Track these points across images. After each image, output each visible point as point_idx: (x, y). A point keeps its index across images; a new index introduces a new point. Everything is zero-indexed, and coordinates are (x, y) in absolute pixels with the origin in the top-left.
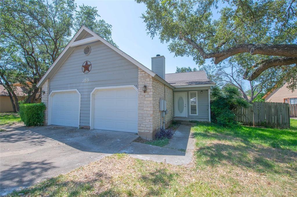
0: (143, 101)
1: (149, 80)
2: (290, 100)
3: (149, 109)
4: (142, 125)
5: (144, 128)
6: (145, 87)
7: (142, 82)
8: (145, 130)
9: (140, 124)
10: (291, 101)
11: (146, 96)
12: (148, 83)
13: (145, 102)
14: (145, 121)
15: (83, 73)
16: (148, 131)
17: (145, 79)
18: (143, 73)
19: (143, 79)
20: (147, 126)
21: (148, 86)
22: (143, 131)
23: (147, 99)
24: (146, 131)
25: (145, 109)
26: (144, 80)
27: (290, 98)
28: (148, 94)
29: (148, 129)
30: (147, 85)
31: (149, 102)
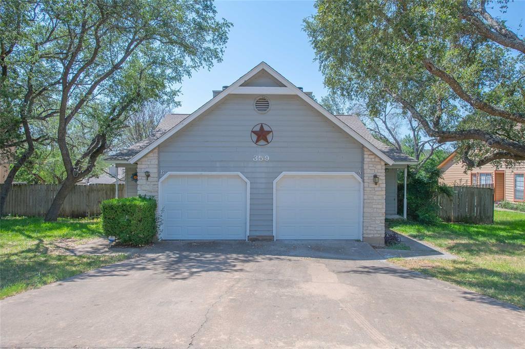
0: (371, 196)
1: (380, 168)
2: (481, 176)
3: (381, 207)
4: (369, 228)
5: (372, 232)
6: (375, 176)
7: (370, 169)
8: (373, 234)
9: (368, 227)
10: (482, 179)
11: (376, 189)
12: (379, 171)
13: (375, 197)
14: (374, 223)
15: (255, 145)
16: (379, 235)
17: (375, 166)
18: (373, 157)
19: (371, 165)
20: (377, 229)
21: (379, 176)
22: (370, 236)
23: (377, 193)
24: (375, 236)
25: (374, 206)
26: (373, 167)
27: (480, 174)
28: (379, 187)
29: (379, 232)
30: (377, 174)
31: (380, 197)
